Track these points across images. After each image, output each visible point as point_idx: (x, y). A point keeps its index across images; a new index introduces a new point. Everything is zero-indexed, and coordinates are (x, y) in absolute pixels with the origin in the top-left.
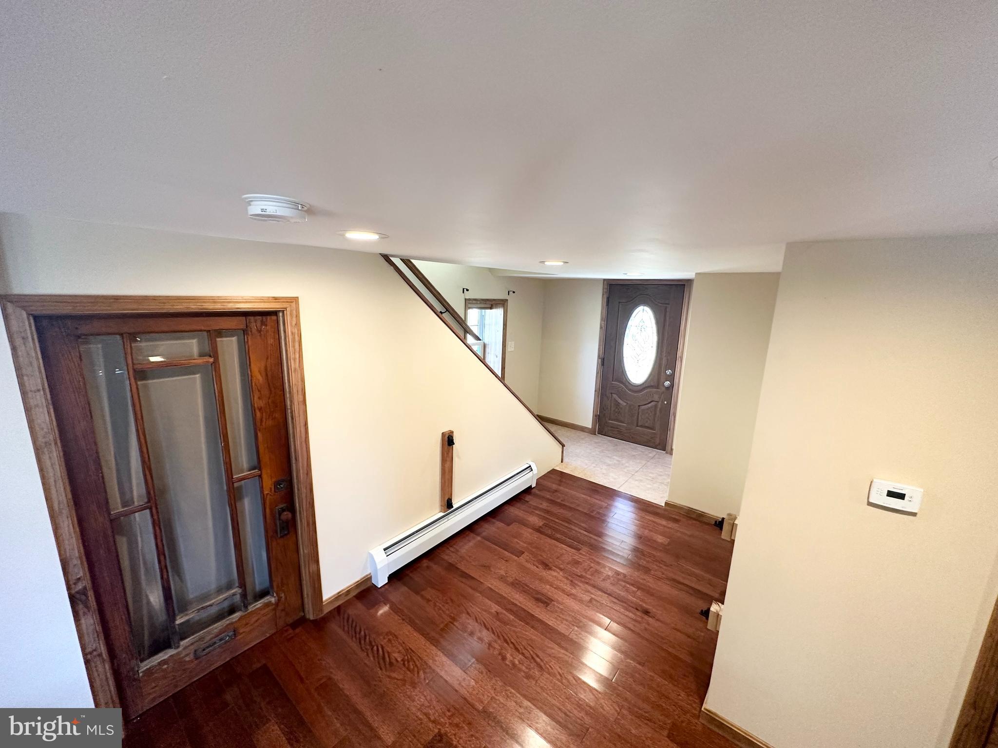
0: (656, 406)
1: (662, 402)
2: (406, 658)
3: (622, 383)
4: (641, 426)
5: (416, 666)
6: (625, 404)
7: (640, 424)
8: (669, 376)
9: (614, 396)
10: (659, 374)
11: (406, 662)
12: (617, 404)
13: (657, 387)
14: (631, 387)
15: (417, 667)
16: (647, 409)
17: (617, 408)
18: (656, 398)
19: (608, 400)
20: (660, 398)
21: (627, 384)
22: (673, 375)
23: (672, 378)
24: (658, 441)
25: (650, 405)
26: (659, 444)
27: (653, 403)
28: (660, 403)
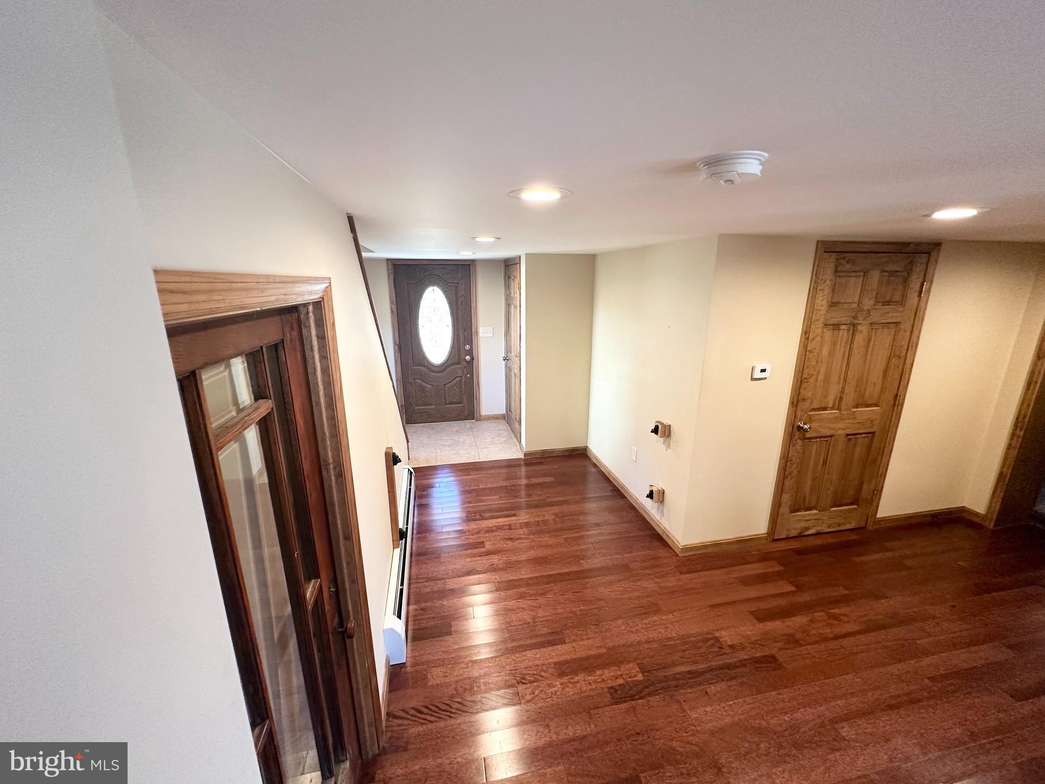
0: (460, 381)
1: (465, 376)
2: (518, 678)
3: (424, 366)
4: (449, 404)
5: (533, 674)
6: (430, 386)
7: (447, 402)
8: (468, 350)
9: (418, 381)
10: (459, 350)
11: (523, 681)
12: (422, 389)
13: (458, 363)
14: (433, 368)
15: (536, 674)
16: (453, 386)
17: (423, 392)
18: (459, 373)
19: (412, 386)
20: (463, 372)
21: (430, 366)
22: (471, 349)
23: (470, 352)
24: (467, 412)
25: (454, 381)
26: (469, 415)
27: (458, 379)
28: (463, 377)
